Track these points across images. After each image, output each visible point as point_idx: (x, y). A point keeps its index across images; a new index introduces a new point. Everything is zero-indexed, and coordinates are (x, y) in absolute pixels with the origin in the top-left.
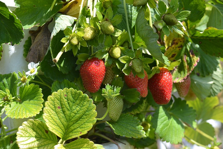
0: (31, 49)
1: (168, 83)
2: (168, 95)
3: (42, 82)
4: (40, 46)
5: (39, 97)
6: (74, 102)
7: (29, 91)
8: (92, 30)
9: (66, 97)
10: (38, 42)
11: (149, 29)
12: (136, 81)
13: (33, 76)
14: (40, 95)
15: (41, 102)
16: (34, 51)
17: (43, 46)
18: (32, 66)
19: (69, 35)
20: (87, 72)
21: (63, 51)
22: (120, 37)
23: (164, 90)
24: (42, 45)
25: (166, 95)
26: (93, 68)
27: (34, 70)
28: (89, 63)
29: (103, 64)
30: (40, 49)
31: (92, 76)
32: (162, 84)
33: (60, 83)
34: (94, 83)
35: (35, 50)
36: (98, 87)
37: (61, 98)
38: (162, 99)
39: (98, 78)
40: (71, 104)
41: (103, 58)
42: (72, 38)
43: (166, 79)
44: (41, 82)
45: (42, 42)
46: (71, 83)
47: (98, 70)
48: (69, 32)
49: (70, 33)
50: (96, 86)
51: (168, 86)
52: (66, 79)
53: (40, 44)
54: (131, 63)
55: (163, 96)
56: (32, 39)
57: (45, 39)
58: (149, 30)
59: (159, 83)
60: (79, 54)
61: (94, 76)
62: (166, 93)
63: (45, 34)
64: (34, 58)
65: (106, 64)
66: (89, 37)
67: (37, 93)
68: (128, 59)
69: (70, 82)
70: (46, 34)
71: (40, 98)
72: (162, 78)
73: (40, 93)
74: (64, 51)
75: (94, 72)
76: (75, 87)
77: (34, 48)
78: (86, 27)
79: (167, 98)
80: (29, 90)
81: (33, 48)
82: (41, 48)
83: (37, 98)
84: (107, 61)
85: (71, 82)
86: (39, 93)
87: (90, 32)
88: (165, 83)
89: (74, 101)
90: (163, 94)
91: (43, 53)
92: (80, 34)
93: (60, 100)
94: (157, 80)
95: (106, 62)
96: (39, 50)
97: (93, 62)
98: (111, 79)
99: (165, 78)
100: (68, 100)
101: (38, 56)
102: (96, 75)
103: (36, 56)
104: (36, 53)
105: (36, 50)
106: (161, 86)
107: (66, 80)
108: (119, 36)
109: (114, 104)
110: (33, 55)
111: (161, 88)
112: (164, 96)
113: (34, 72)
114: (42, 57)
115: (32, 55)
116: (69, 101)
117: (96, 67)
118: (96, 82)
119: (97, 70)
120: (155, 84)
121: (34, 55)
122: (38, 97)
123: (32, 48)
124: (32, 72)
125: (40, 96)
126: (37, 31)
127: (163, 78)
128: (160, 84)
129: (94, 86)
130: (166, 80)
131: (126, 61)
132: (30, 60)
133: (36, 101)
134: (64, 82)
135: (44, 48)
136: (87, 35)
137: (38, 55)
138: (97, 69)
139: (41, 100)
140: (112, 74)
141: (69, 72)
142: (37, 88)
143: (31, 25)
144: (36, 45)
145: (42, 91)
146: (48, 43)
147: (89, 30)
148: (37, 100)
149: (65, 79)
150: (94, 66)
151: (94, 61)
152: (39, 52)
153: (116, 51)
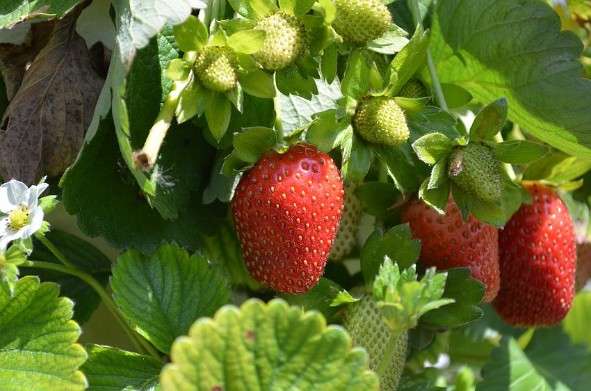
0: (7, 119)
1: (565, 241)
2: (567, 289)
3: (61, 263)
4: (51, 105)
5: (62, 335)
6: (280, 364)
7: (9, 310)
8: (292, 25)
9: (251, 342)
10: (39, 87)
11: (540, 15)
12: (462, 238)
13: (26, 241)
14: (65, 327)
15: (72, 361)
16: (22, 129)
17: (63, 105)
18: (16, 195)
19: (193, 47)
20: (273, 205)
21: (170, 119)
22: (404, 55)
23: (553, 271)
24: (57, 99)
25: (558, 290)
26: (298, 189)
27: (25, 213)
28: (277, 167)
29: (337, 173)
30: (50, 118)
31: (295, 221)
32: (546, 247)
33: (142, 257)
34: (302, 252)
35: (26, 123)
36: (318, 270)
37: (228, 347)
38: (542, 307)
39: (318, 231)
40: (268, 370)
41: (334, 146)
42: (209, 61)
43: (557, 227)
44: (57, 262)
45: (57, 89)
46: (193, 256)
47: (321, 195)
48: (194, 34)
49: (200, 39)
50: (313, 265)
51: (564, 252)
52: (169, 242)
53: (49, 97)
54: (460, 162)
55: (545, 294)
56: (9, 78)
57: (71, 73)
58: (540, 20)
59: (533, 244)
60: (240, 131)
61: (303, 223)
62: (560, 279)
63: (69, 55)
64: (24, 157)
65: (344, 169)
66: (286, 52)
67: (47, 316)
68: (445, 146)
69: (187, 254)
70: (73, 56)
71: (66, 341)
72: (543, 222)
73: (63, 320)
74: (175, 118)
75: (304, 205)
76: (210, 272)
77: (24, 113)
78: (261, 15)
79: (562, 300)
80: (13, 304)
81: (19, 115)
82: (53, 113)
83: (53, 343)
84: (350, 160)
85: (191, 253)
86: (59, 318)
87: (287, 35)
88: (555, 241)
89: (283, 359)
90: (550, 285)
91: (61, 135)
92: (244, 43)
93: (226, 357)
94: (522, 231)
95: (347, 164)
96: (45, 123)
97: (296, 161)
98: (350, 235)
99: (552, 221)
100: (257, 356)
101: (40, 151)
102: (313, 217)
103: (31, 148)
104: (31, 138)
105: (33, 123)
106: (542, 254)
107: (168, 247)
108: (397, 50)
109: (379, 335)
110: (20, 146)
111: (539, 262)
112: (549, 294)
113: (27, 222)
114: (57, 151)
115: (14, 146)
116: (263, 361)
117: (310, 186)
118: (311, 250)
119: (314, 198)
120: (514, 249)
121: (26, 143)
122: (54, 336)
123: (17, 117)
124: (20, 223)
125: (65, 331)
126: (24, 44)
127: (546, 223)
128: (537, 245)
129: (305, 266)
130: (559, 231)
131: (433, 153)
132: (7, 164)
133: (45, 357)
134: (160, 255)
135: (68, 112)
136: (278, 45)
137: (40, 144)
138: (315, 193)
139: (72, 352)
140: (354, 214)
141: (180, 213)
142: (48, 298)
143: (9, 16)
144: (33, 102)
145: (75, 309)
146: (82, 94)
147: (280, 24)
148: (50, 351)
149: (163, 241)
150: (301, 182)
151: (302, 161)
152: (45, 132)
153: (388, 116)
